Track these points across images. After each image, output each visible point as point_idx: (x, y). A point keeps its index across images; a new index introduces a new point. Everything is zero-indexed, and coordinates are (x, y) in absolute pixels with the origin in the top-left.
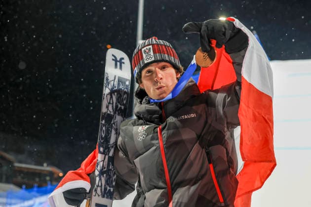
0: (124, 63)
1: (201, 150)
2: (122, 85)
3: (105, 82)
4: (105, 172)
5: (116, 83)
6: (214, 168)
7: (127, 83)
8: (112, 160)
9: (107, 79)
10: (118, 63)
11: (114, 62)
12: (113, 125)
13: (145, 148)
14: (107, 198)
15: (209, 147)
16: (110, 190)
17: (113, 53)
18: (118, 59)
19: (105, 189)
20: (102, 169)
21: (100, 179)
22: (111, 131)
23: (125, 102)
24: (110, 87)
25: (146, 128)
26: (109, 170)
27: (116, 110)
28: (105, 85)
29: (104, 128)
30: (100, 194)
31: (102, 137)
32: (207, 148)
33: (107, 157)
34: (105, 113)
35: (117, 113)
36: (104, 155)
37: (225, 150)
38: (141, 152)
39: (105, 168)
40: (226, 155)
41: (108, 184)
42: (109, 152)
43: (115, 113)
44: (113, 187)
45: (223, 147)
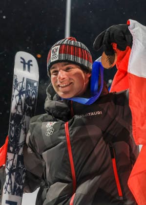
0: (32, 65)
1: (105, 145)
2: (30, 87)
3: (14, 84)
4: (14, 170)
5: (24, 85)
6: (116, 163)
7: (35, 84)
8: (21, 159)
9: (16, 81)
10: (27, 65)
11: (22, 64)
12: (22, 125)
13: (52, 142)
14: (17, 195)
15: (113, 142)
16: (19, 187)
17: (21, 56)
18: (27, 62)
19: (15, 186)
20: (12, 168)
21: (10, 177)
22: (20, 131)
23: (33, 103)
24: (19, 88)
25: (54, 124)
26: (18, 168)
27: (25, 110)
28: (14, 87)
29: (13, 128)
30: (10, 191)
31: (11, 136)
32: (111, 143)
33: (16, 156)
34: (14, 114)
35: (26, 113)
36: (13, 155)
37: (128, 146)
38: (48, 147)
39: (14, 167)
40: (129, 151)
41: (18, 182)
42: (18, 151)
43: (24, 114)
44: (22, 184)
45: (126, 144)
